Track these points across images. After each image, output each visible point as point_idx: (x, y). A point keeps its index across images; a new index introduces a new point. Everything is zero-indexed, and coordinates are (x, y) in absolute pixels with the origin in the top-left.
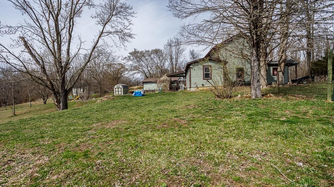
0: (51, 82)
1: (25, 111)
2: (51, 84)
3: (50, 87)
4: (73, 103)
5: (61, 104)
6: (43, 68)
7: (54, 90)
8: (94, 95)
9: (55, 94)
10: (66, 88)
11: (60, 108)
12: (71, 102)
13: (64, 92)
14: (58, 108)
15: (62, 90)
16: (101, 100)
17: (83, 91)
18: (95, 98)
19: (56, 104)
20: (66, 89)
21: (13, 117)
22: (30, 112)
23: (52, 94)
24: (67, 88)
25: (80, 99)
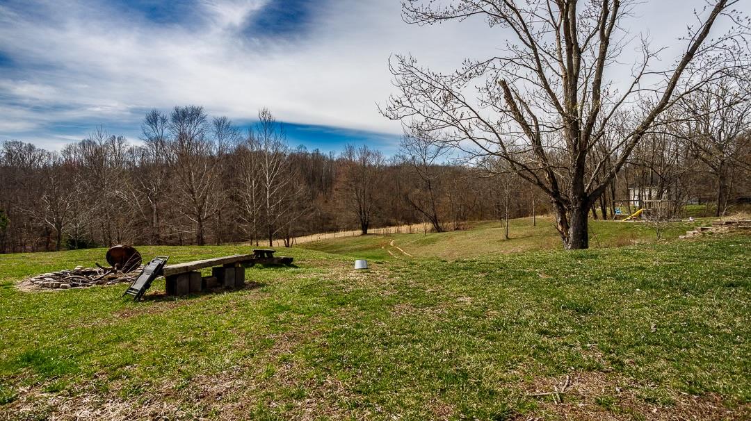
0: (552, 175)
1: (523, 233)
2: (551, 179)
3: (549, 186)
4: (623, 226)
5: (571, 231)
6: (537, 141)
7: (556, 194)
8: (695, 206)
9: (559, 204)
10: (587, 188)
11: (568, 240)
12: (617, 224)
13: (579, 198)
14: (564, 238)
15: (574, 194)
16: (703, 229)
17: (659, 197)
18: (693, 217)
19: (560, 228)
20: (585, 191)
21: (504, 241)
22: (531, 236)
23: (552, 202)
24: (588, 190)
25: (644, 216)
